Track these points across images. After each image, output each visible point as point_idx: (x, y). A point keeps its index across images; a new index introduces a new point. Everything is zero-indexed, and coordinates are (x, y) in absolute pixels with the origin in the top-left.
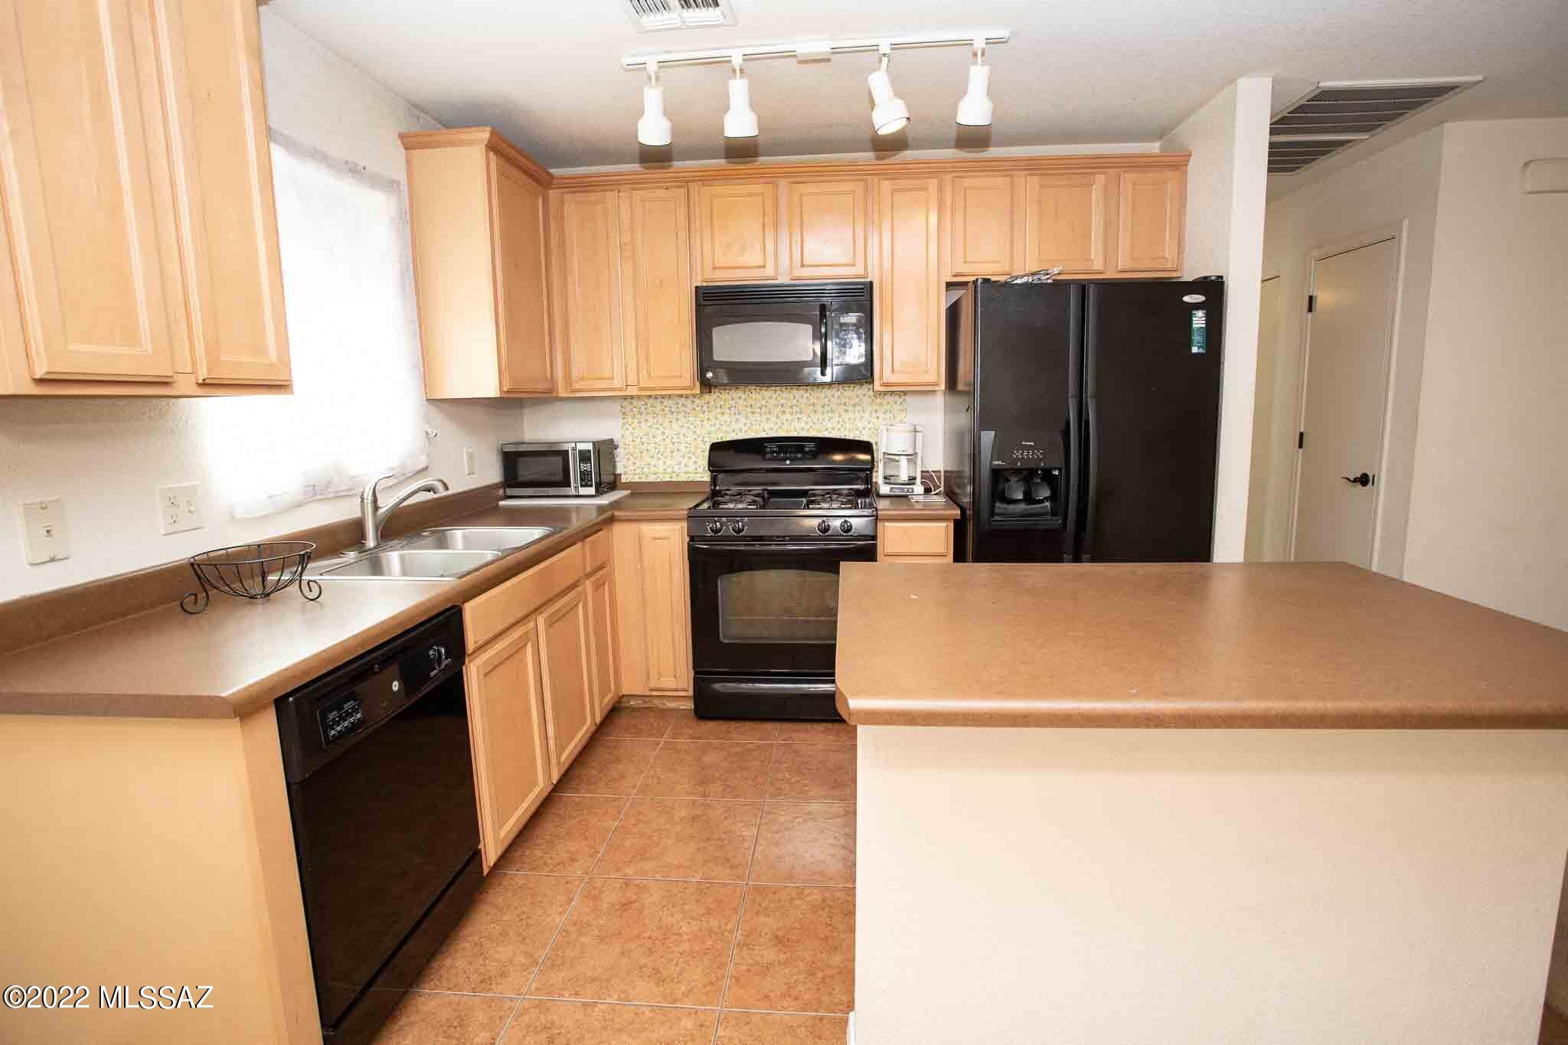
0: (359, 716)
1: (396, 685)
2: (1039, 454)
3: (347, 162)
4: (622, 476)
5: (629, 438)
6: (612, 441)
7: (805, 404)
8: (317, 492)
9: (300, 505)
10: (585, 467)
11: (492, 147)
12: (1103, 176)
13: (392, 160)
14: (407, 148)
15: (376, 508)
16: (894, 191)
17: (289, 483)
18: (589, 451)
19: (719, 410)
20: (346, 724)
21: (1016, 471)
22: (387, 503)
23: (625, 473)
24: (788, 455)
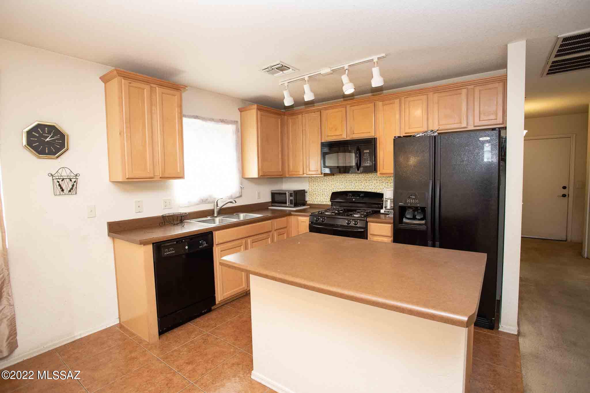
0: (174, 252)
1: (187, 247)
2: (417, 201)
3: (220, 119)
4: (308, 202)
5: (310, 190)
6: (304, 190)
7: (363, 179)
8: (204, 201)
9: (198, 204)
10: (292, 198)
11: (258, 109)
12: (465, 89)
13: (236, 116)
14: (241, 112)
15: (217, 206)
16: (383, 105)
17: (195, 199)
18: (292, 193)
19: (336, 181)
20: (170, 253)
21: (410, 207)
22: (220, 205)
23: (309, 201)
24: (355, 197)
